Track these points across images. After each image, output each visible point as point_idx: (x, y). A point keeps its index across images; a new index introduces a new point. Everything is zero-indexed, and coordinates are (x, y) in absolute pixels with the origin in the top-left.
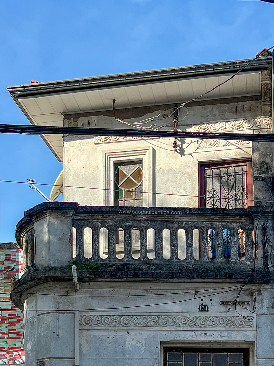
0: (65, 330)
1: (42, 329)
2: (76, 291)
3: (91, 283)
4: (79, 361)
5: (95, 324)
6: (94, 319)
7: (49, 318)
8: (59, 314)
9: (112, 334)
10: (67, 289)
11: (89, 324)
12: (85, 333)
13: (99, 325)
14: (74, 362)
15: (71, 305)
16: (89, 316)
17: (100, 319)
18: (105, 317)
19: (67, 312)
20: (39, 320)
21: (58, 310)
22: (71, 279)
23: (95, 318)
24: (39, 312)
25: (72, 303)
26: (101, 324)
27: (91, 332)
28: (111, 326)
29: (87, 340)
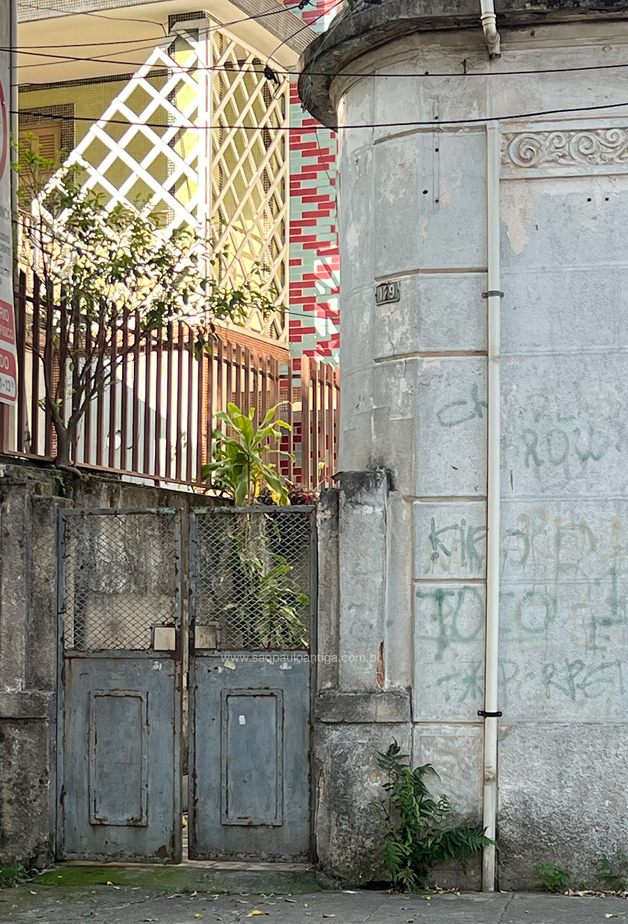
0: (459, 183)
1: (390, 185)
2: (492, 57)
3: (540, 31)
4: (501, 278)
5: (551, 159)
6: (547, 144)
7: (410, 149)
8: (441, 135)
9: (599, 189)
10: (464, 56)
11: (531, 159)
12: (519, 189)
13: (562, 161)
14: (484, 283)
15: (475, 104)
16: (532, 135)
17: (564, 141)
18: (582, 134)
19: (466, 127)
20: (381, 157)
21: (436, 121)
22: (475, 23)
23: (548, 140)
24: (381, 132)
25: (479, 96)
26: (568, 158)
27: (535, 186)
28: (597, 164)
29: (523, 212)
